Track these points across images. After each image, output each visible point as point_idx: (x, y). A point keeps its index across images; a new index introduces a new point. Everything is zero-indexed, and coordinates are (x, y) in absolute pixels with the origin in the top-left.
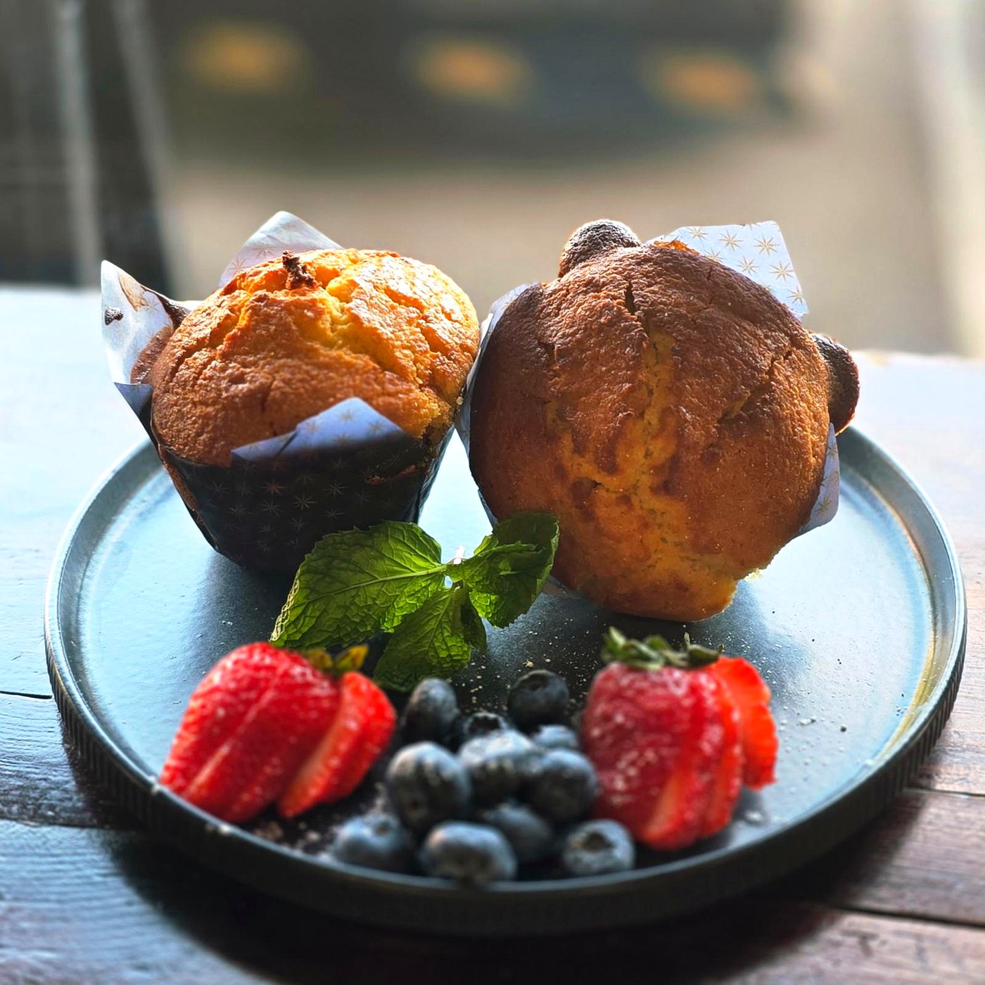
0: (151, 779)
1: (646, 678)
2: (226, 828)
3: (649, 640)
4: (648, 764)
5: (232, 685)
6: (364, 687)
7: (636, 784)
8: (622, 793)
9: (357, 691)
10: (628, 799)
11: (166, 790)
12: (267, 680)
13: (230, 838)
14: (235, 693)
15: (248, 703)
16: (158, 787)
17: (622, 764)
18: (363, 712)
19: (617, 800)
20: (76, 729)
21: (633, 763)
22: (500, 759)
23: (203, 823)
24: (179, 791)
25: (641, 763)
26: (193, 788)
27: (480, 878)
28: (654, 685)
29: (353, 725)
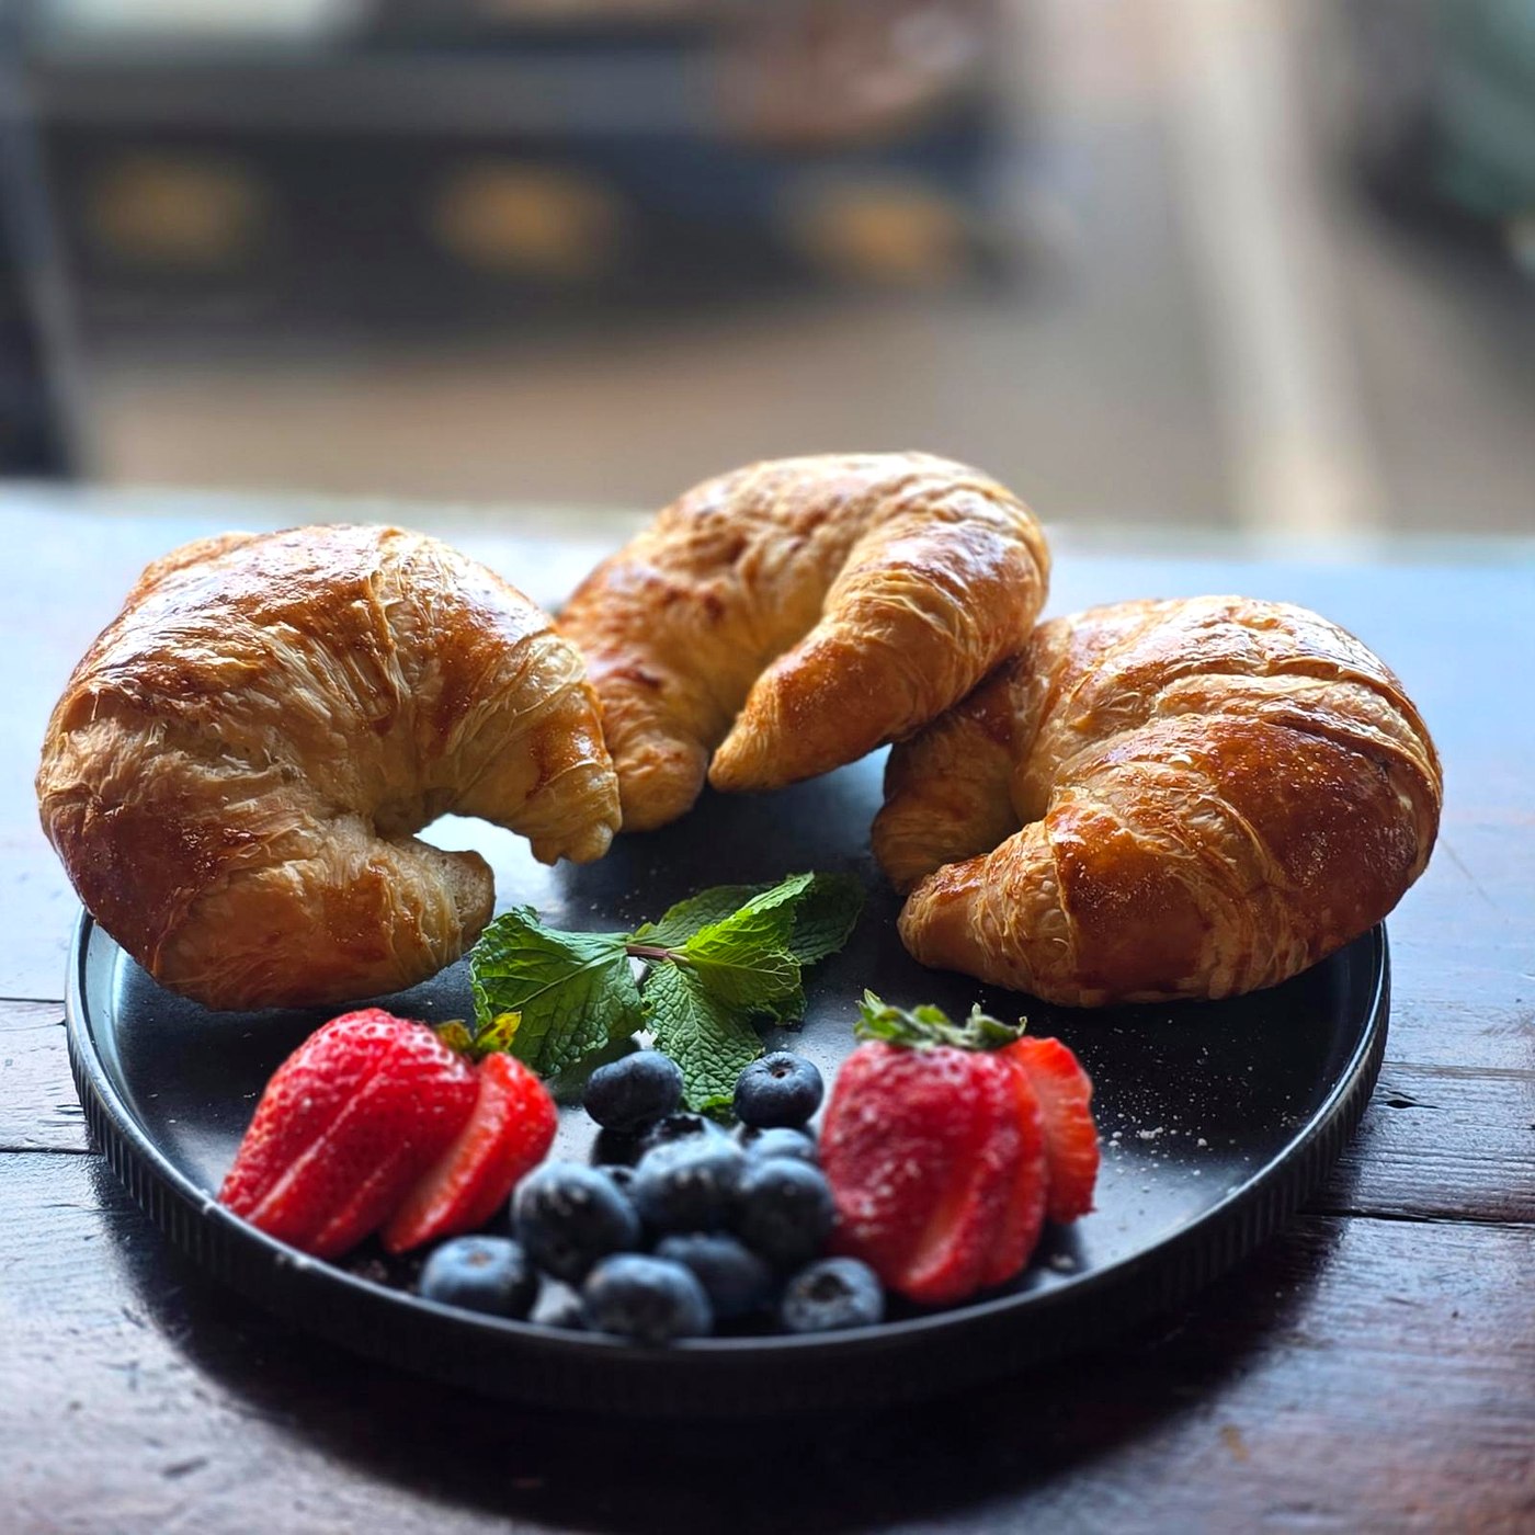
0: (201, 1194)
1: (910, 1060)
2: (303, 1260)
3: (918, 1010)
4: (909, 1179)
5: (324, 1066)
6: (513, 1074)
7: (891, 1209)
8: (870, 1221)
9: (503, 1080)
10: (876, 1229)
11: (224, 1210)
12: (376, 1060)
13: (309, 1275)
14: (327, 1077)
15: (348, 1093)
16: (210, 1204)
17: (872, 1181)
18: (511, 1108)
19: (863, 1231)
20: (102, 1125)
21: (888, 1179)
22: (695, 1168)
23: (273, 1252)
24: (243, 1211)
25: (899, 1179)
26: (262, 1208)
27: (658, 1333)
28: (921, 1071)
29: (494, 1126)
